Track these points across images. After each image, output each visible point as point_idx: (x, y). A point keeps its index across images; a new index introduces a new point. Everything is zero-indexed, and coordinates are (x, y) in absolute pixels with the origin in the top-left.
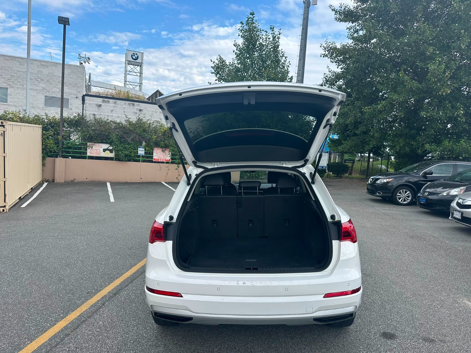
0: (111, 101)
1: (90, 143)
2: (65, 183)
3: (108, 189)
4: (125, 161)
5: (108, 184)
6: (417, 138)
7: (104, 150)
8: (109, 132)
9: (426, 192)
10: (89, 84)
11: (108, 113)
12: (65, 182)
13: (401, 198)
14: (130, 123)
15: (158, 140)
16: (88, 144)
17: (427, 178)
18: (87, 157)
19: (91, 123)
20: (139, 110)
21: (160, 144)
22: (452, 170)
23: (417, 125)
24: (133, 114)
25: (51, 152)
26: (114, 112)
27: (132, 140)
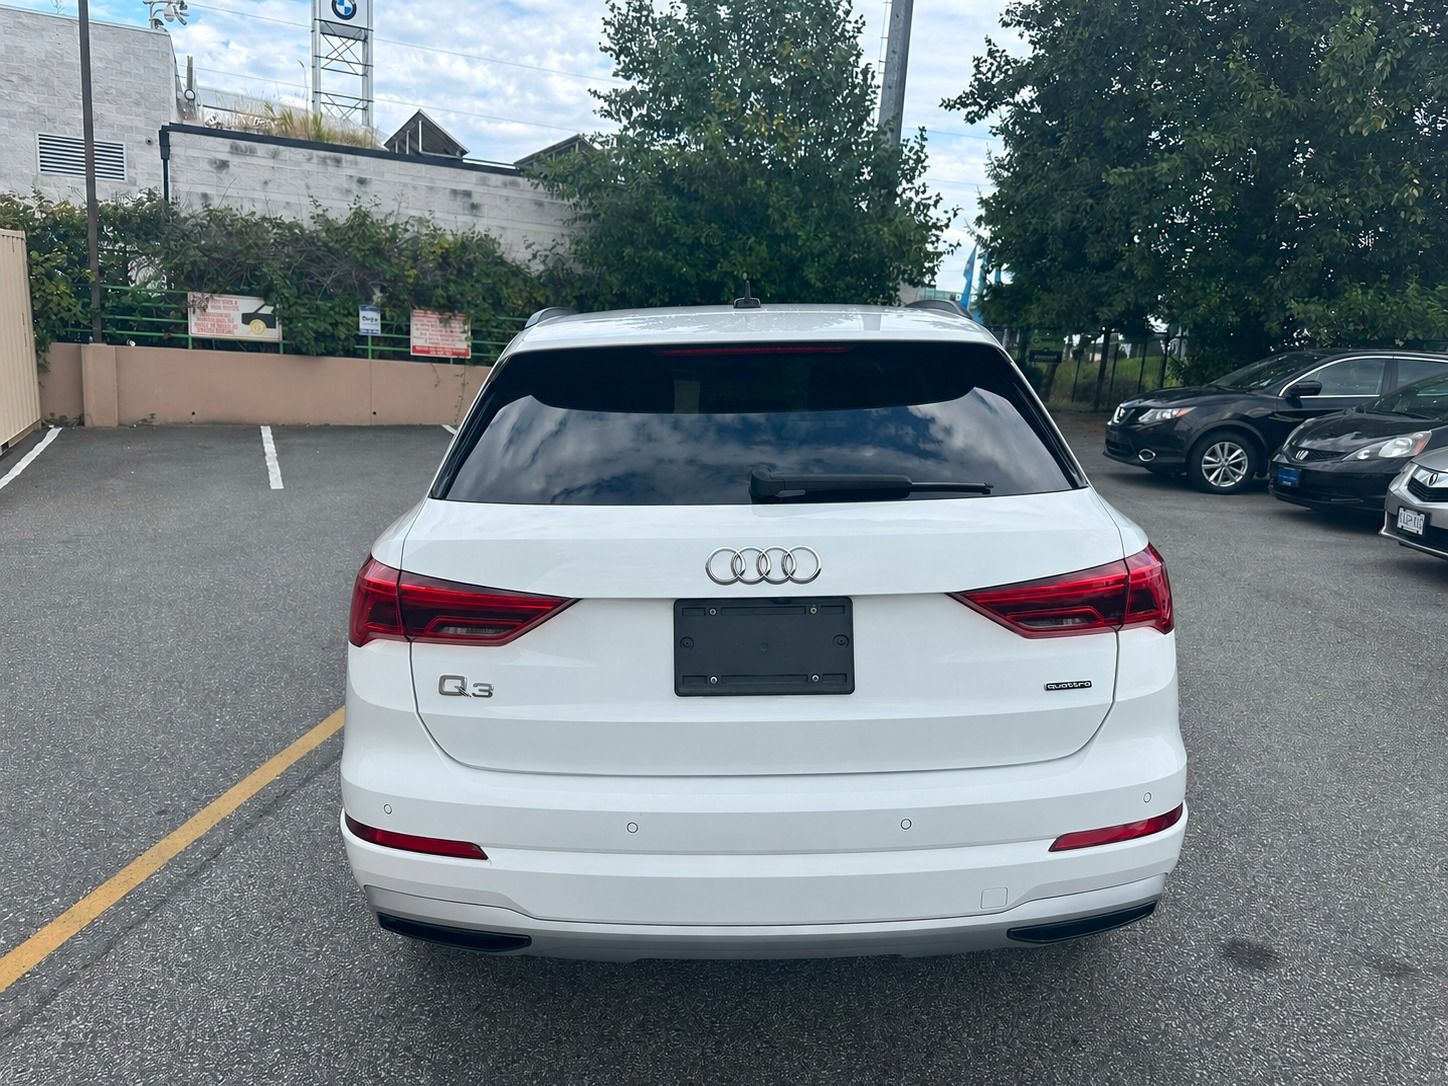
0: (262, 148)
1: (199, 295)
2: (121, 427)
3: (263, 448)
4: (318, 355)
5: (267, 433)
6: (1265, 282)
7: (247, 319)
8: (258, 257)
9: (1299, 451)
10: (190, 95)
11: (254, 189)
12: (120, 424)
13: (1214, 470)
14: (329, 226)
15: (425, 282)
16: (190, 296)
17: (1301, 407)
18: (190, 340)
19: (197, 225)
20: (356, 179)
21: (431, 298)
22: (1380, 382)
23: (1268, 238)
24: (336, 195)
25: (65, 324)
26: (270, 185)
27: (338, 282)
